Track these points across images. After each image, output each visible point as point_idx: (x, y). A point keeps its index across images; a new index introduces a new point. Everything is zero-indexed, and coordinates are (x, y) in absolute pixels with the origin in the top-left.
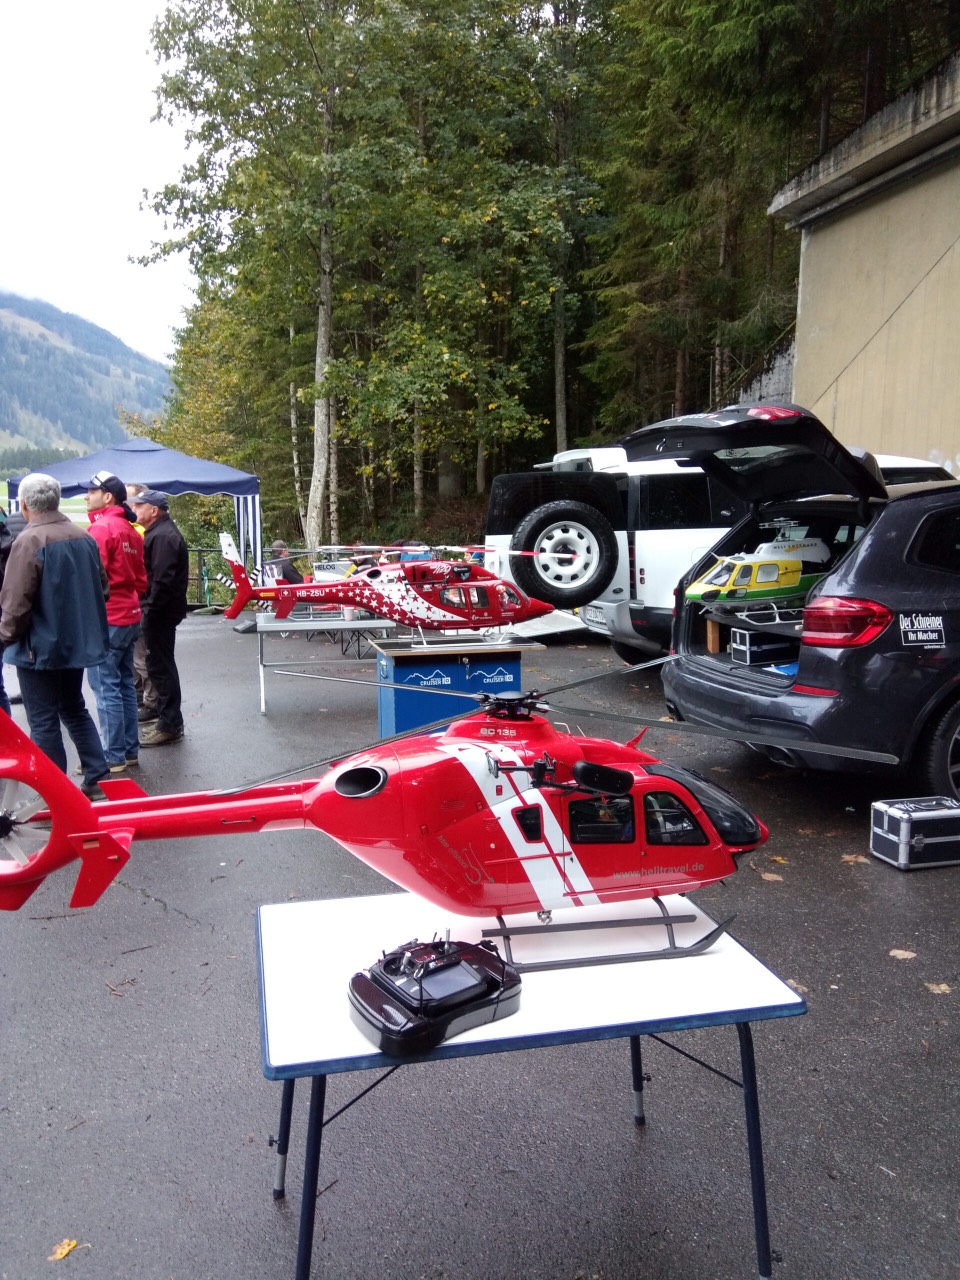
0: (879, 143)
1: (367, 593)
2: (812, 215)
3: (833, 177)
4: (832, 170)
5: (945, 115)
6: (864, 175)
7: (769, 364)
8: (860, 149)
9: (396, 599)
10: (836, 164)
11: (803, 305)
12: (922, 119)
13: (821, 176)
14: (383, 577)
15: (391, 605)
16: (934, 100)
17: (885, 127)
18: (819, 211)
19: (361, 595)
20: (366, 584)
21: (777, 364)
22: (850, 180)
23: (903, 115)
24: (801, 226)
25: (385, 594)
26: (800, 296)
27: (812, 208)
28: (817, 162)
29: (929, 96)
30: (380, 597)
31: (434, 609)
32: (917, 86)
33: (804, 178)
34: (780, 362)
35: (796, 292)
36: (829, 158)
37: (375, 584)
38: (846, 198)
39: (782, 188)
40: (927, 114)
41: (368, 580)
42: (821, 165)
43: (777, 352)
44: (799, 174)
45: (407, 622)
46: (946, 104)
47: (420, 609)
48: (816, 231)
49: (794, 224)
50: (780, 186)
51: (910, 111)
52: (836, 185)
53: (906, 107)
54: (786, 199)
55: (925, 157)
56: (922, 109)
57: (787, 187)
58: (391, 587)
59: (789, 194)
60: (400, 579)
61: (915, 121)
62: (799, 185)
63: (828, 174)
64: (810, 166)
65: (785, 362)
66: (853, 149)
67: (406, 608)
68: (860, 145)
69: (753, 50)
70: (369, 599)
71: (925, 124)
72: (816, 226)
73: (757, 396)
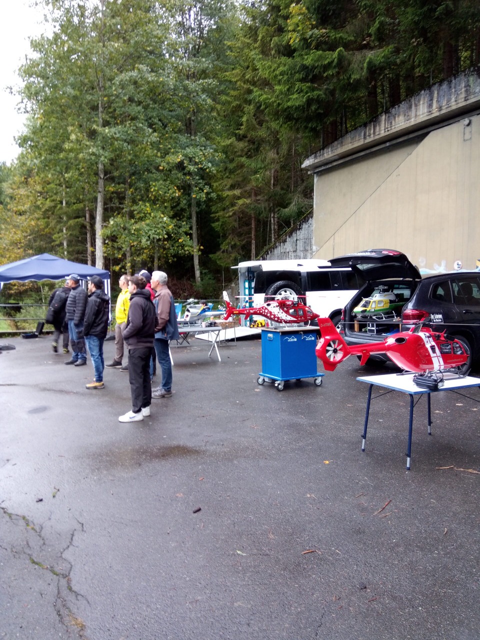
0: (350, 145)
1: (266, 311)
2: (320, 169)
3: (330, 156)
4: (330, 153)
5: (377, 137)
6: (343, 156)
7: (300, 226)
8: (342, 146)
9: (276, 313)
10: (332, 151)
11: (316, 204)
12: (368, 137)
13: (325, 155)
14: (272, 306)
15: (274, 315)
16: (372, 131)
17: (352, 139)
18: (323, 168)
19: (265, 312)
20: (266, 308)
21: (304, 227)
22: (337, 157)
23: (360, 135)
24: (315, 173)
25: (272, 311)
26: (315, 200)
27: (320, 166)
28: (323, 149)
29: (370, 129)
30: (271, 313)
31: (288, 316)
32: (365, 125)
33: (317, 155)
34: (305, 226)
35: (313, 199)
36: (328, 148)
37: (269, 308)
38: (335, 164)
39: (308, 158)
40: (369, 136)
41: (267, 307)
42: (325, 150)
43: (303, 222)
44: (316, 153)
45: (279, 321)
46: (377, 133)
47: (283, 316)
48: (320, 175)
49: (312, 172)
50: (307, 157)
51: (363, 134)
52: (331, 159)
53: (361, 132)
54: (310, 162)
55: (368, 152)
56: (367, 134)
57: (310, 158)
58: (274, 309)
59: (311, 160)
60: (277, 306)
61: (365, 138)
62: (315, 157)
63: (328, 154)
64: (320, 150)
65: (307, 226)
66: (339, 146)
67: (280, 316)
68: (342, 144)
69: (303, 106)
70: (267, 313)
71: (368, 140)
72: (321, 174)
73: (295, 239)
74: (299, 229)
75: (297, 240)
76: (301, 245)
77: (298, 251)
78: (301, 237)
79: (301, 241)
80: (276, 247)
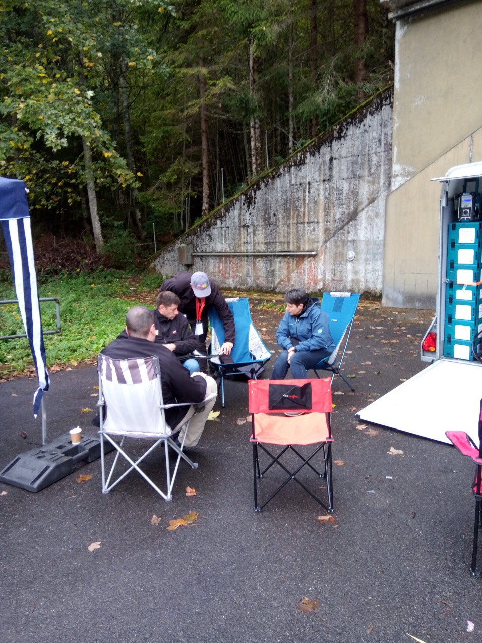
48: (414, 22)
72: (415, 18)
73: (328, 158)
74: (339, 138)
75: (331, 159)
76: (344, 167)
77: (335, 179)
78: (344, 152)
79: (344, 160)
80: (279, 176)
